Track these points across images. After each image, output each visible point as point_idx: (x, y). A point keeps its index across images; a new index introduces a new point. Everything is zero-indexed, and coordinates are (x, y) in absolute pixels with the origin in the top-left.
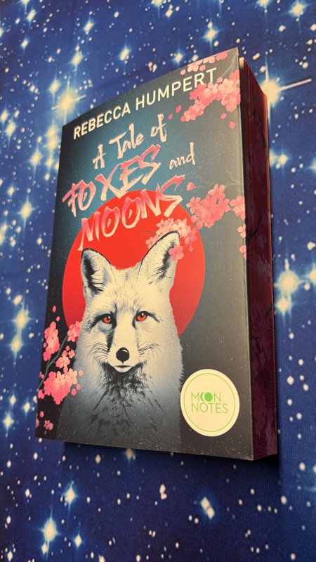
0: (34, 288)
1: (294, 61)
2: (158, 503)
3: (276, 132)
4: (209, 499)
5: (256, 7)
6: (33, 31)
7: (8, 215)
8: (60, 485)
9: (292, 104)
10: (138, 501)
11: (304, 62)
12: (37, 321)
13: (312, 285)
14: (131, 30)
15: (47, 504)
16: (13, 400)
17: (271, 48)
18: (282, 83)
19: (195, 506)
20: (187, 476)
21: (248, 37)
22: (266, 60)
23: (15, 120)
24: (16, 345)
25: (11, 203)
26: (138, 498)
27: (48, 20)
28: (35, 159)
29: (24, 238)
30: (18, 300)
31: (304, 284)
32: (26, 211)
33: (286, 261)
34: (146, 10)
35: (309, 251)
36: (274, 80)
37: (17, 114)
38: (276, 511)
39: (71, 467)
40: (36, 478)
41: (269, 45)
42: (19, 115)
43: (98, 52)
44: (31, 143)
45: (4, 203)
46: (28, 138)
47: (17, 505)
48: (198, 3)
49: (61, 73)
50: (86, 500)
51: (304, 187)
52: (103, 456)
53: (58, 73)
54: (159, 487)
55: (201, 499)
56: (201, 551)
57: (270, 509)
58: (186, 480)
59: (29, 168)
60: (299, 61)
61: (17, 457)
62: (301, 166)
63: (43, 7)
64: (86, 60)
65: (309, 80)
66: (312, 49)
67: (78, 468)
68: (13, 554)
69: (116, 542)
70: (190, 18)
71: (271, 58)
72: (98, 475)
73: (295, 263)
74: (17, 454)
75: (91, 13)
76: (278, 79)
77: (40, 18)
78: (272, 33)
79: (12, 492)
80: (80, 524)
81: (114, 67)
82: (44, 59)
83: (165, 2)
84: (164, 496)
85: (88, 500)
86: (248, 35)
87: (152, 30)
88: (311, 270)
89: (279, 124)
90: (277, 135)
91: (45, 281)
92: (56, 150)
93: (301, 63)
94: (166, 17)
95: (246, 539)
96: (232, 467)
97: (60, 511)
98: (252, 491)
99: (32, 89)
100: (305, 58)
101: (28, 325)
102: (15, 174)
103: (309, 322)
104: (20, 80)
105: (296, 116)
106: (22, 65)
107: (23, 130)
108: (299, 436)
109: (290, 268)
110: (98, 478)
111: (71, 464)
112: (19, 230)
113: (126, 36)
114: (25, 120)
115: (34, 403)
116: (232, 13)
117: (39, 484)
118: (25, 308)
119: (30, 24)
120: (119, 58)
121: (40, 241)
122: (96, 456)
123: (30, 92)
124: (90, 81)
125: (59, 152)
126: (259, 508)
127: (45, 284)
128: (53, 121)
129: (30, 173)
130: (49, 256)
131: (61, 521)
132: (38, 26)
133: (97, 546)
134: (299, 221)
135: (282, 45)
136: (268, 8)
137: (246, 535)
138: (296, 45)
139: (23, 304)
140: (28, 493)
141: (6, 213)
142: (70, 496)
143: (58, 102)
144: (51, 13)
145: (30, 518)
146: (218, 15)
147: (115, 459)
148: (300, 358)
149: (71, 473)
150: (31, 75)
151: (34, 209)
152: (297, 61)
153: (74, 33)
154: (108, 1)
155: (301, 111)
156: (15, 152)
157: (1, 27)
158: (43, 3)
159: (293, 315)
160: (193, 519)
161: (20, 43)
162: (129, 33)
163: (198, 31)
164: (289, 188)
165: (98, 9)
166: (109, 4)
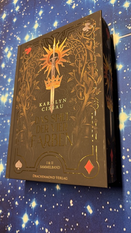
1: (125, 26)
2: (70, 207)
4: (90, 206)
5: (109, 4)
6: (18, 15)
7: (8, 90)
8: (29, 200)
9: (124, 44)
10: (61, 207)
11: (129, 26)
14: (58, 14)
15: (24, 207)
17: (115, 21)
18: (120, 35)
19: (84, 209)
21: (106, 16)
22: (114, 25)
23: (11, 51)
26: (61, 205)
27: (24, 10)
31: (129, 118)
34: (64, 6)
36: (117, 34)
37: (12, 49)
38: (118, 211)
39: (34, 193)
40: (20, 197)
41: (115, 19)
43: (45, 23)
45: (7, 85)
47: (12, 208)
48: (85, 3)
49: (29, 32)
51: (129, 78)
52: (47, 188)
53: (28, 32)
54: (70, 201)
55: (87, 206)
56: (87, 227)
57: (115, 210)
58: (81, 198)
60: (127, 26)
61: (12, 189)
62: (128, 69)
63: (22, 5)
64: (40, 26)
67: (37, 193)
68: (11, 228)
69: (52, 223)
70: (82, 9)
71: (116, 25)
72: (45, 196)
73: (125, 109)
74: (12, 187)
75: (42, 7)
77: (21, 9)
78: (116, 15)
79: (10, 203)
80: (38, 216)
81: (51, 29)
82: (22, 27)
83: (72, 2)
84: (72, 205)
85: (41, 206)
86: (106, 15)
87: (67, 14)
89: (119, 52)
90: (118, 57)
93: (128, 27)
94: (72, 9)
95: (105, 222)
96: (100, 193)
97: (30, 210)
98: (108, 203)
99: (18, 39)
100: (130, 25)
102: (11, 73)
104: (13, 35)
105: (126, 49)
107: (14, 55)
108: (127, 180)
109: (124, 111)
111: (34, 191)
112: (12, 96)
113: (56, 17)
114: (15, 51)
116: (100, 7)
117: (21, 199)
119: (17, 12)
120: (53, 26)
122: (44, 188)
123: (17, 40)
126: (111, 210)
131: (30, 215)
132: (20, 13)
133: (45, 225)
134: (127, 92)
135: (120, 19)
136: (114, 4)
137: (106, 221)
138: (126, 19)
140: (17, 203)
141: (7, 89)
142: (34, 204)
144: (26, 7)
145: (17, 213)
146: (94, 7)
147: (52, 189)
148: (127, 148)
149: (34, 195)
150: (17, 33)
152: (126, 26)
153: (35, 16)
154: (49, 2)
155: (128, 47)
156: (11, 64)
157: (5, 13)
158: (22, 3)
159: (125, 131)
160: (84, 214)
161: (13, 20)
162: (57, 15)
163: (85, 14)
164: (123, 78)
165: (45, 6)
166: (49, 3)
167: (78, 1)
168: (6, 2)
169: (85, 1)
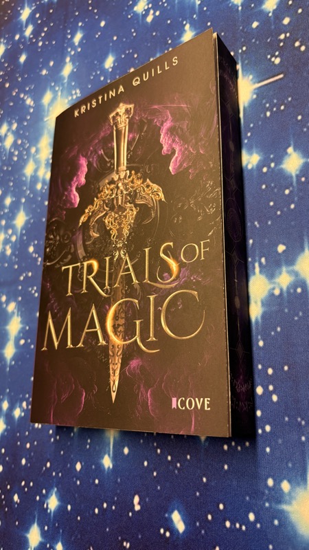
0: (26, 296)
1: (267, 58)
2: (132, 514)
3: (249, 131)
4: (180, 512)
5: (230, 5)
6: (30, 46)
7: (6, 224)
8: (44, 491)
9: (264, 101)
10: (114, 511)
11: (276, 57)
12: (27, 328)
13: (281, 290)
14: (115, 38)
15: (31, 510)
16: (5, 405)
17: (244, 46)
18: (254, 81)
19: (166, 518)
20: (159, 488)
21: (223, 36)
22: (240, 58)
23: (14, 133)
24: (9, 351)
25: (8, 212)
26: (114, 508)
27: (43, 35)
28: (29, 170)
29: (18, 246)
30: (12, 307)
31: (274, 289)
32: (21, 219)
33: (257, 265)
34: (129, 17)
35: (279, 254)
36: (247, 77)
37: (15, 126)
38: (244, 528)
39: (54, 474)
40: (23, 483)
41: (243, 42)
42: (17, 128)
44: (26, 154)
45: (2, 213)
46: (24, 149)
47: (6, 509)
48: (176, 6)
49: (53, 84)
50: (67, 508)
52: (83, 464)
53: (51, 86)
54: (133, 498)
55: (172, 512)
57: (238, 525)
58: (158, 491)
59: (24, 179)
60: (272, 57)
61: (7, 462)
62: (273, 165)
63: (39, 22)
64: (75, 70)
65: (281, 76)
66: (284, 43)
67: (60, 474)
70: (169, 22)
71: (244, 56)
72: (78, 483)
73: (265, 267)
74: (7, 459)
75: (80, 24)
76: (251, 77)
77: (36, 33)
78: (245, 30)
79: (3, 497)
80: (61, 531)
81: (100, 75)
82: (38, 73)
83: (146, 8)
84: (137, 508)
85: (69, 507)
86: (223, 34)
87: (134, 37)
88: (280, 273)
89: (251, 123)
90: (249, 134)
91: (35, 288)
92: (47, 160)
93: (273, 59)
94: (147, 23)
96: (202, 480)
97: (43, 517)
98: (221, 507)
99: (29, 102)
100: (277, 53)
101: (20, 332)
102: (12, 184)
103: (279, 329)
104: (18, 94)
105: (268, 114)
106: (20, 79)
107: (20, 142)
108: (268, 450)
109: (261, 272)
110: (78, 486)
111: (54, 471)
112: (14, 239)
113: (111, 44)
114: (22, 132)
115: (23, 408)
116: (208, 13)
117: (26, 489)
118: (18, 315)
119: (28, 39)
120: (104, 66)
121: (31, 249)
122: (76, 463)
123: (26, 105)
124: (78, 91)
125: (51, 161)
126: (228, 524)
127: (35, 291)
128: (46, 132)
129: (24, 183)
130: (39, 263)
131: (44, 528)
132: (34, 41)
134: (269, 223)
135: (256, 40)
136: (242, 5)
138: (269, 40)
139: (16, 311)
140: (16, 498)
141: (3, 223)
142: (53, 503)
143: (50, 113)
144: (46, 26)
145: (17, 523)
146: (195, 16)
147: (93, 467)
148: (270, 367)
149: (55, 480)
150: (27, 89)
151: (27, 218)
153: (65, 45)
154: (96, 11)
155: (273, 109)
156: (13, 163)
157: (4, 43)
158: (39, 18)
159: (263, 322)
160: (165, 533)
161: (19, 58)
162: (113, 41)
163: (176, 34)
164: (261, 188)
165: (87, 20)
166: (96, 14)
167: (160, 3)
168: (6, 18)
169: (176, 1)
